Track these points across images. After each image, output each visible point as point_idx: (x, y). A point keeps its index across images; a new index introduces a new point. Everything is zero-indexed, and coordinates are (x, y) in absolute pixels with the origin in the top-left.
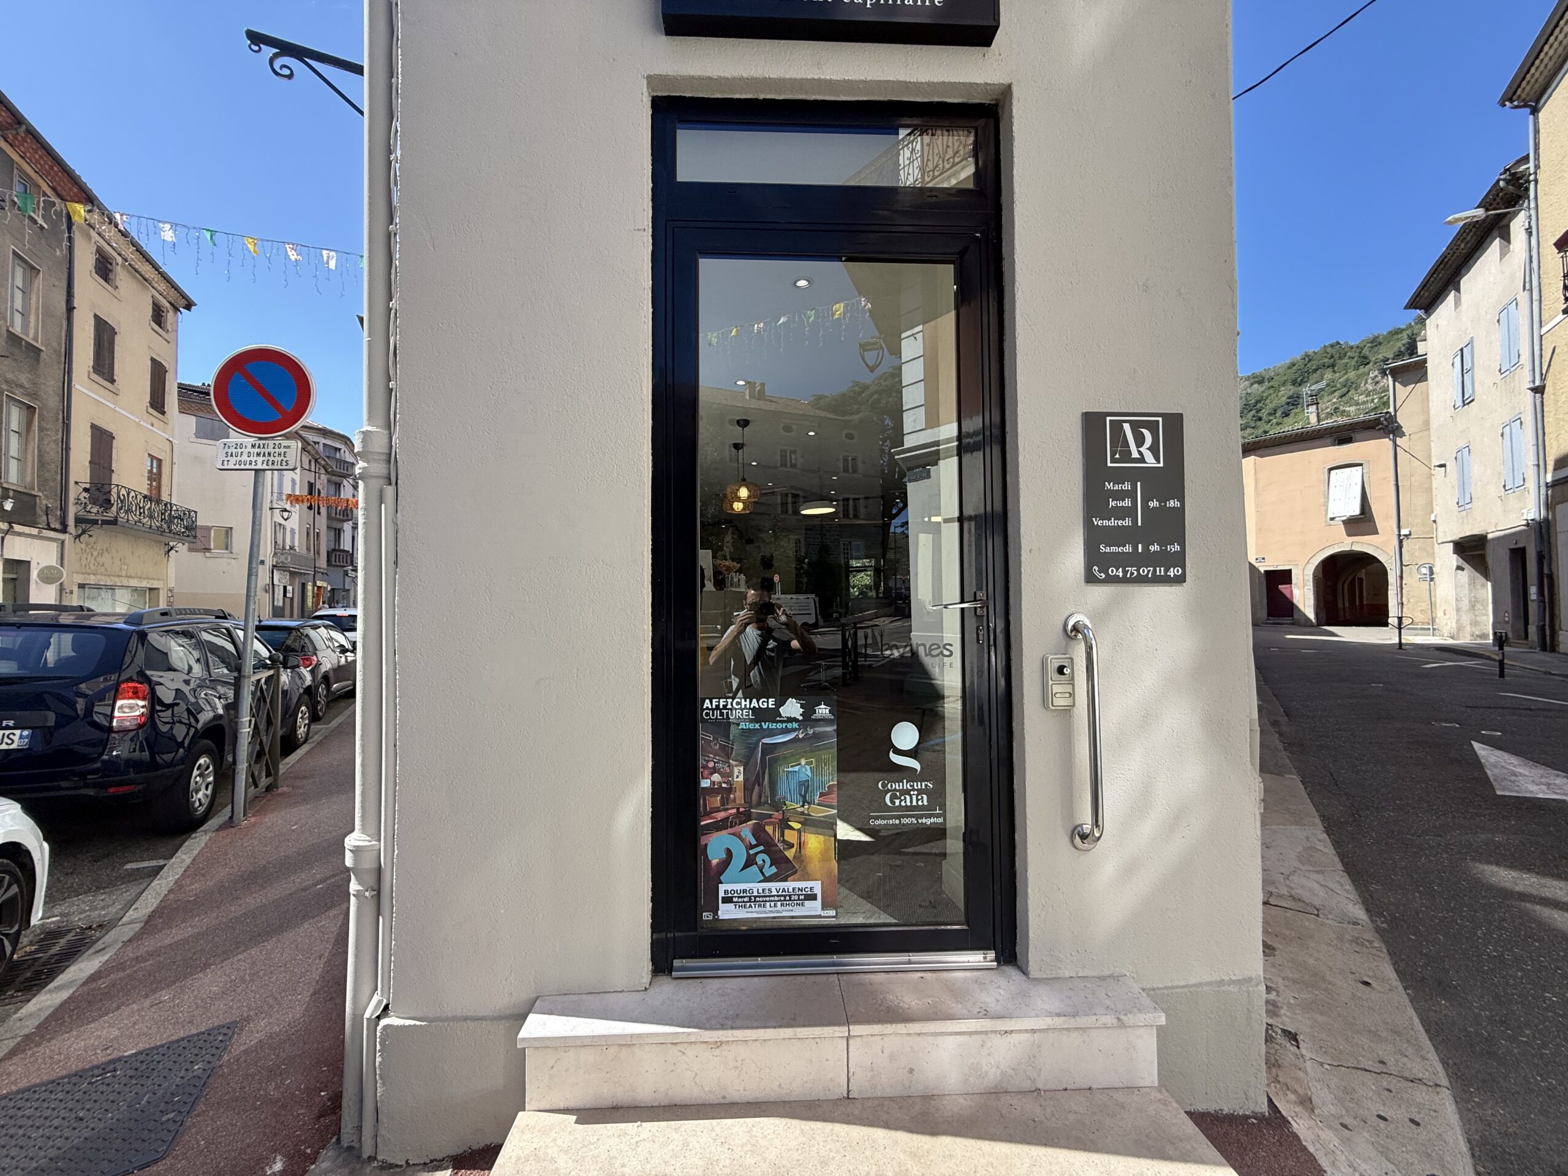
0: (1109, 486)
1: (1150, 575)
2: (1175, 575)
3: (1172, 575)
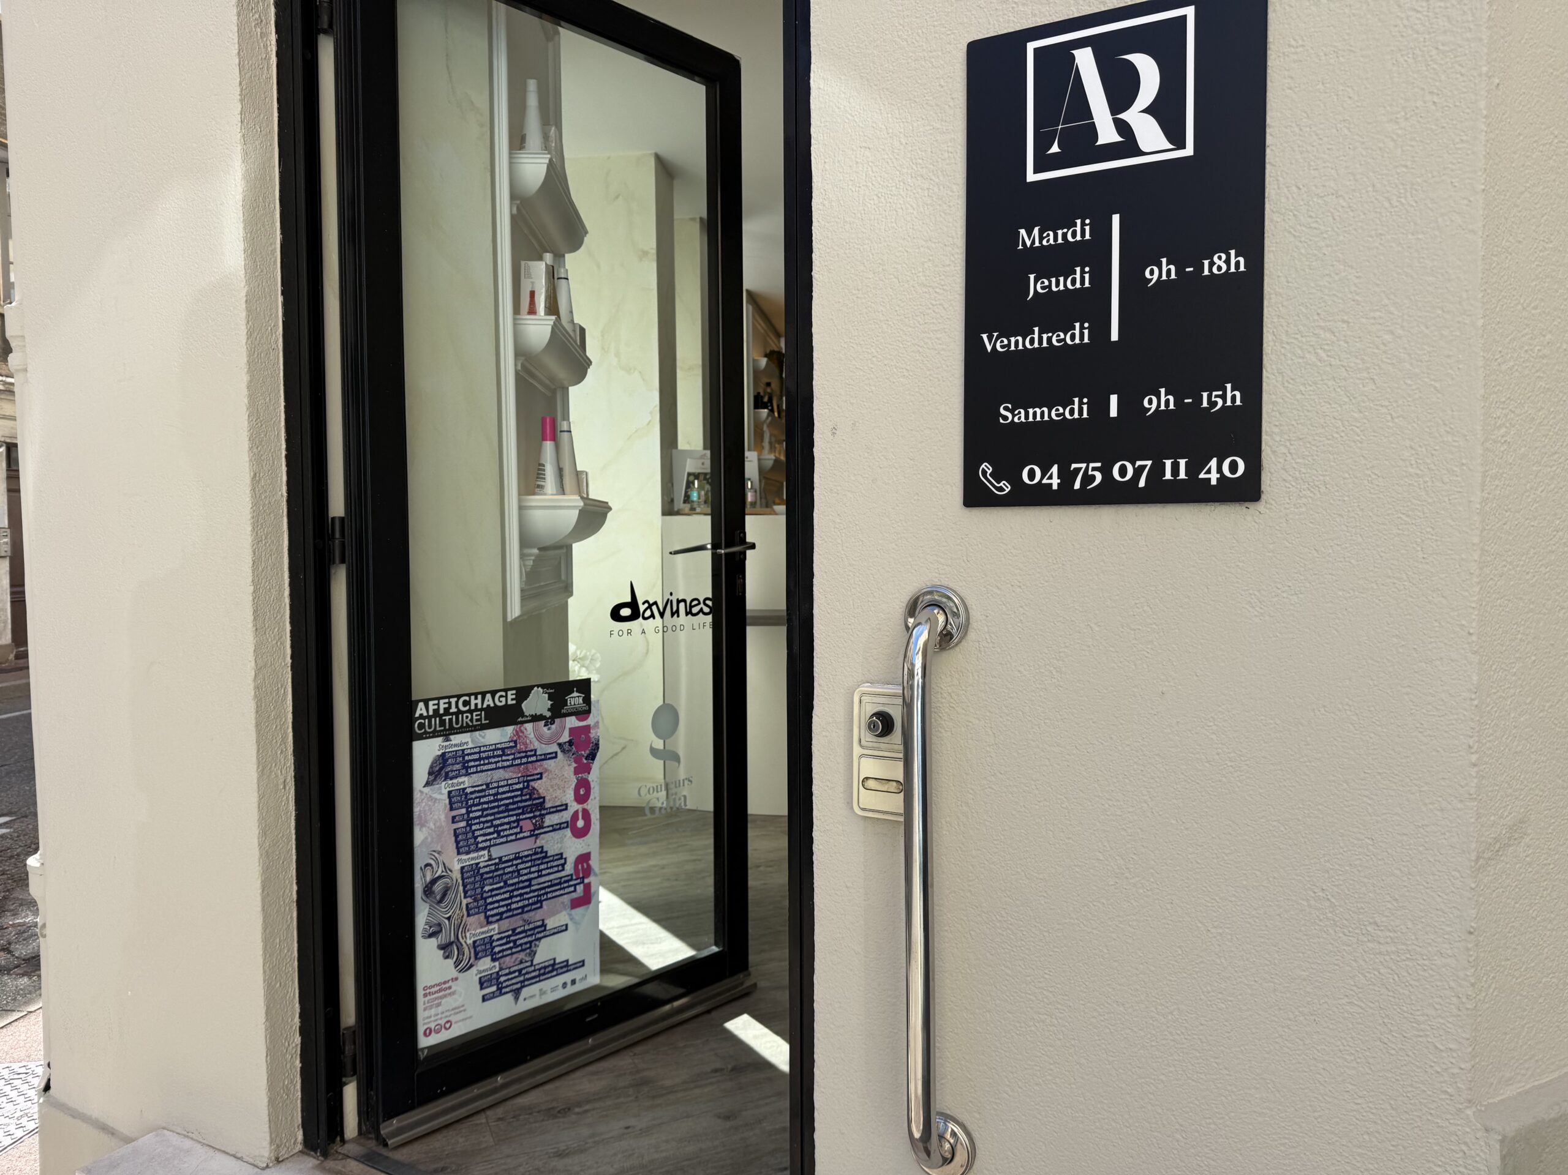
0: (1029, 238)
1: (1142, 483)
2: (1222, 478)
3: (1214, 477)
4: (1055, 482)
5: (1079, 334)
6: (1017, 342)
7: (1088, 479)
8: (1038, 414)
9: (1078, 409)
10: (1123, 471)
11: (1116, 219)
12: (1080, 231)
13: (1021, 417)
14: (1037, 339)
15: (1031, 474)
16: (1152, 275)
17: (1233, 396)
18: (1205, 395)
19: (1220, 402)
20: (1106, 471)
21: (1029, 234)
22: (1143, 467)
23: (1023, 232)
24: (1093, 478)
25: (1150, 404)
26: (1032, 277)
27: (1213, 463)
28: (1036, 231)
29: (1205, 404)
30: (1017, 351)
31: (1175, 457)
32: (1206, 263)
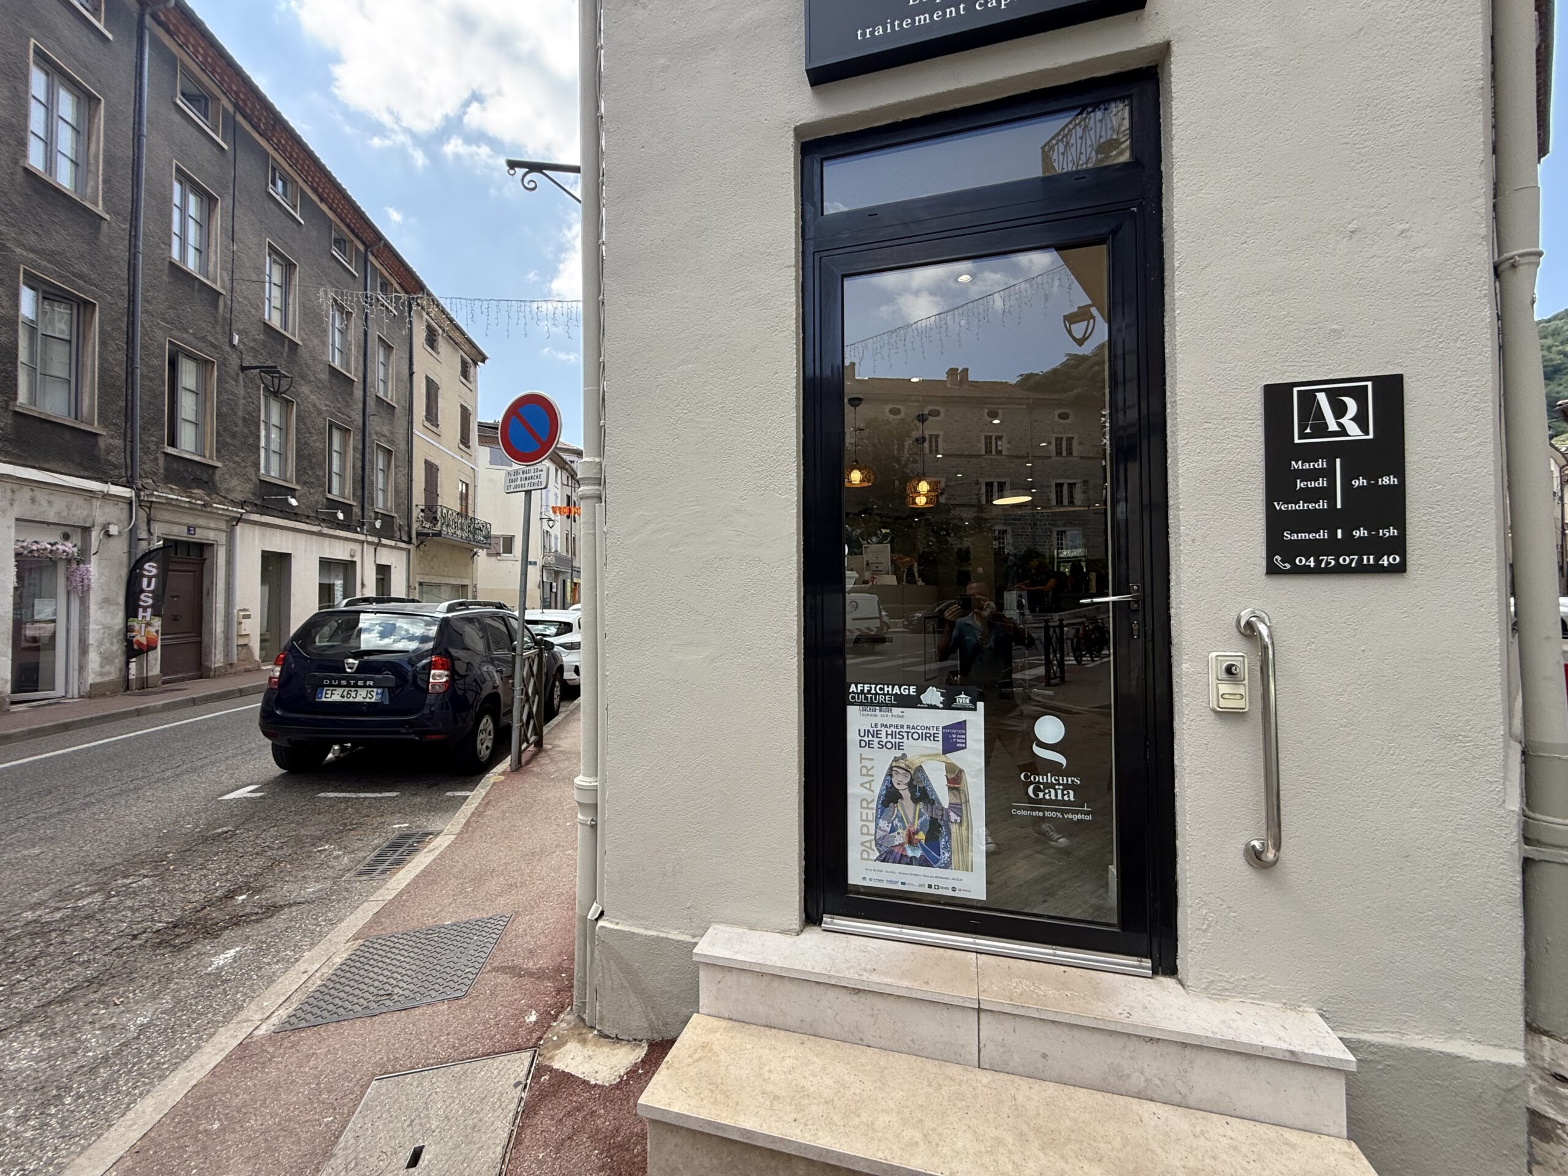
0: (1296, 465)
1: (1353, 565)
2: (1390, 564)
3: (1386, 563)
4: (1312, 564)
5: (1322, 505)
6: (1292, 507)
7: (1328, 563)
8: (1303, 536)
9: (1323, 535)
10: (1345, 560)
11: (1338, 461)
12: (1321, 464)
13: (1295, 537)
14: (1301, 506)
15: (1300, 561)
16: (1356, 483)
17: (1393, 532)
18: (1381, 531)
19: (1388, 534)
20: (1337, 560)
21: (1297, 463)
22: (1353, 559)
23: (1293, 463)
24: (1330, 563)
25: (1357, 534)
26: (1298, 481)
27: (1385, 558)
28: (1300, 462)
29: (1381, 534)
30: (1292, 510)
31: (1369, 554)
32: (1380, 480)
